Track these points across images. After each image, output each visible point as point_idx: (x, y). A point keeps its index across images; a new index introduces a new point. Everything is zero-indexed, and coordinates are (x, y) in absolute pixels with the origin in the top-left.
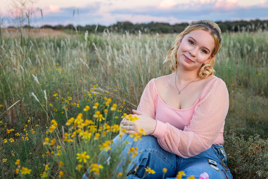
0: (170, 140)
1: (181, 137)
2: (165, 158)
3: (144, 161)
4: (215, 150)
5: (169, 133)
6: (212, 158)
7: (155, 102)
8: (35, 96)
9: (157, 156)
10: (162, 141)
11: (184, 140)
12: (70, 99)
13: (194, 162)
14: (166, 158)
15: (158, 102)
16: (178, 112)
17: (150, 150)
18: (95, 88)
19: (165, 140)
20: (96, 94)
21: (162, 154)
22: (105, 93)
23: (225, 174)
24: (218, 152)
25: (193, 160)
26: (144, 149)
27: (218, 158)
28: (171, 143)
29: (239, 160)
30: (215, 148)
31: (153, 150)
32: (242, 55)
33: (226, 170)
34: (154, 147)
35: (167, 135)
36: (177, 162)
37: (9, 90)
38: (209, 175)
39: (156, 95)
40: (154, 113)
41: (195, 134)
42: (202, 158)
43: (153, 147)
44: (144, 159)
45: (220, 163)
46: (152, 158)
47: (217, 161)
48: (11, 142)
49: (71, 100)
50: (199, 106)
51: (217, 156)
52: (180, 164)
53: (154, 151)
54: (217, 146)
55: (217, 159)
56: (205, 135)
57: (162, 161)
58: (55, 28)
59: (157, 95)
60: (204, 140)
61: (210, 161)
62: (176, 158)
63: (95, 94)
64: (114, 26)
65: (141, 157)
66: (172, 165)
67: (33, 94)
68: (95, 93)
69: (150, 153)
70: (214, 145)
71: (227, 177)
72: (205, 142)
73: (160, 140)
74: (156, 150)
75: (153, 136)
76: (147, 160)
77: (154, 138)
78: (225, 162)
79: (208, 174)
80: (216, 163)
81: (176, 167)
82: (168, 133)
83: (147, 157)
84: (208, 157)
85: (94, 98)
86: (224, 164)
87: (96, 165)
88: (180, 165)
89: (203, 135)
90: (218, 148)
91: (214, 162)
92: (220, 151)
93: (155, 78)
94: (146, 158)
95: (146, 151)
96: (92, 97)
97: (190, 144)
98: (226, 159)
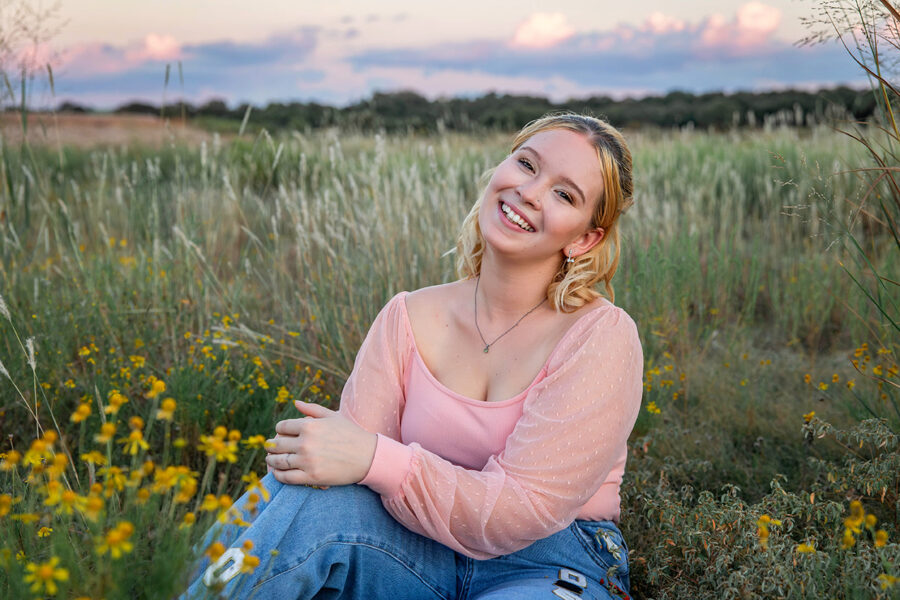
0: (422, 498)
1: (457, 488)
2: (412, 566)
3: (337, 573)
4: (585, 537)
5: (418, 474)
6: (574, 565)
7: (404, 372)
9: (383, 557)
10: (396, 502)
11: (469, 499)
12: (137, 365)
13: (513, 580)
14: (419, 566)
15: (414, 371)
16: (474, 409)
17: (355, 535)
18: (228, 327)
19: (406, 500)
20: (228, 346)
21: (402, 551)
22: (261, 343)
24: (595, 544)
25: (509, 572)
26: (335, 534)
27: (596, 562)
28: (425, 508)
30: (585, 531)
31: (367, 536)
35: (411, 483)
36: (457, 577)
39: (408, 350)
40: (396, 412)
41: (511, 479)
42: (540, 566)
44: (335, 567)
45: (601, 583)
46: (366, 563)
47: (589, 572)
49: (142, 365)
50: (541, 391)
51: (592, 558)
52: (468, 584)
53: (369, 539)
54: (592, 523)
55: (590, 568)
56: (546, 485)
57: (400, 572)
59: (413, 350)
60: (539, 501)
61: (565, 575)
62: (457, 564)
63: (225, 348)
65: (325, 559)
66: (438, 588)
68: (226, 343)
69: (354, 547)
70: (583, 521)
72: (543, 509)
73: (391, 500)
74: (377, 539)
75: (366, 487)
76: (347, 570)
77: (370, 492)
78: (617, 576)
80: (582, 582)
81: (453, 593)
82: (415, 477)
83: (346, 561)
84: (560, 562)
86: (617, 584)
88: (468, 589)
89: (540, 483)
90: (594, 530)
91: (577, 579)
92: (602, 541)
93: (410, 291)
94: (342, 564)
95: (340, 538)
96: (214, 358)
97: (488, 512)
98: (625, 568)
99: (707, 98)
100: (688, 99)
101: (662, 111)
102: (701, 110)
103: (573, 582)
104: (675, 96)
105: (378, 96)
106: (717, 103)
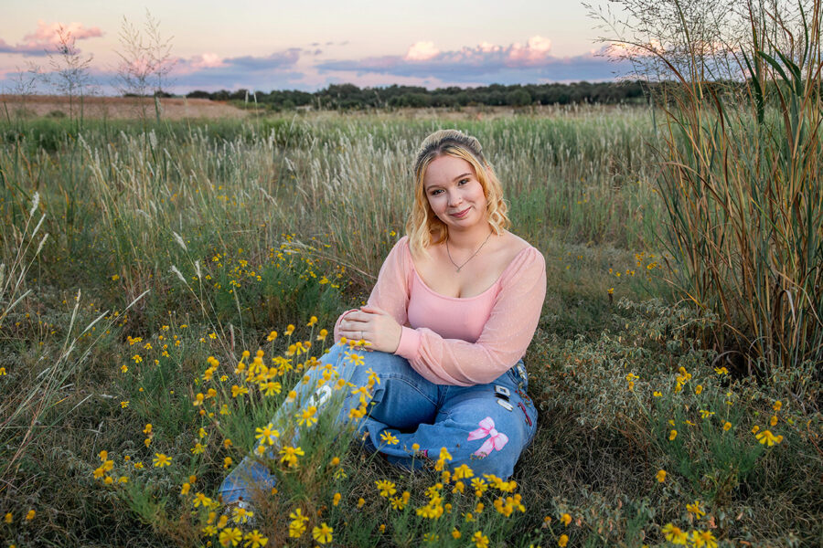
3: (379, 395)
6: (503, 384)
8: (179, 273)
9: (402, 383)
14: (419, 385)
15: (415, 283)
17: (389, 374)
18: (290, 242)
20: (292, 253)
21: (411, 379)
22: (309, 251)
23: (525, 411)
24: (513, 372)
27: (514, 382)
29: (548, 389)
31: (394, 374)
32: (556, 162)
33: (526, 404)
34: (396, 368)
36: (439, 390)
37: (130, 248)
38: (495, 422)
39: (410, 270)
43: (394, 368)
44: (377, 391)
45: (517, 392)
46: (393, 388)
47: (511, 387)
48: (137, 361)
51: (512, 379)
52: (445, 394)
53: (396, 375)
58: (213, 97)
59: (413, 270)
61: (499, 389)
63: (290, 255)
64: (325, 93)
66: (429, 397)
67: (174, 268)
68: (290, 252)
69: (388, 380)
71: (527, 416)
72: (498, 359)
74: (399, 374)
76: (384, 392)
78: (524, 388)
79: (494, 419)
80: (508, 393)
81: (436, 398)
83: (384, 388)
84: (495, 382)
85: (288, 260)
86: (523, 392)
87: (290, 449)
89: (497, 346)
91: (505, 391)
94: (381, 390)
95: (381, 376)
96: (284, 260)
98: (526, 383)
99: (512, 88)
100: (502, 89)
101: (487, 96)
102: (508, 95)
103: (503, 393)
104: (494, 87)
105: (332, 87)
106: (516, 91)
